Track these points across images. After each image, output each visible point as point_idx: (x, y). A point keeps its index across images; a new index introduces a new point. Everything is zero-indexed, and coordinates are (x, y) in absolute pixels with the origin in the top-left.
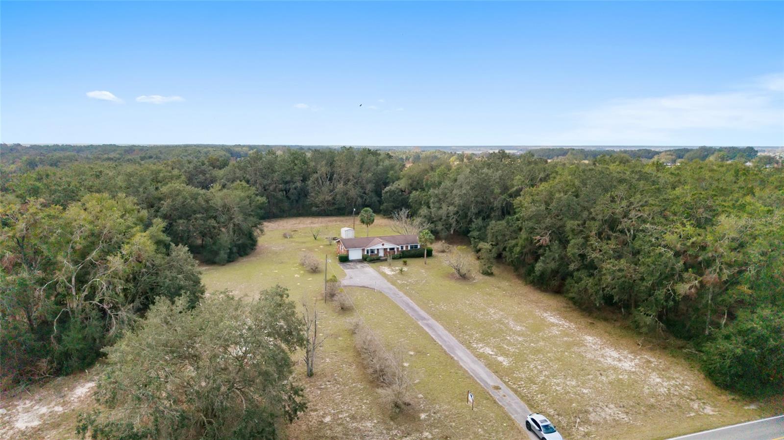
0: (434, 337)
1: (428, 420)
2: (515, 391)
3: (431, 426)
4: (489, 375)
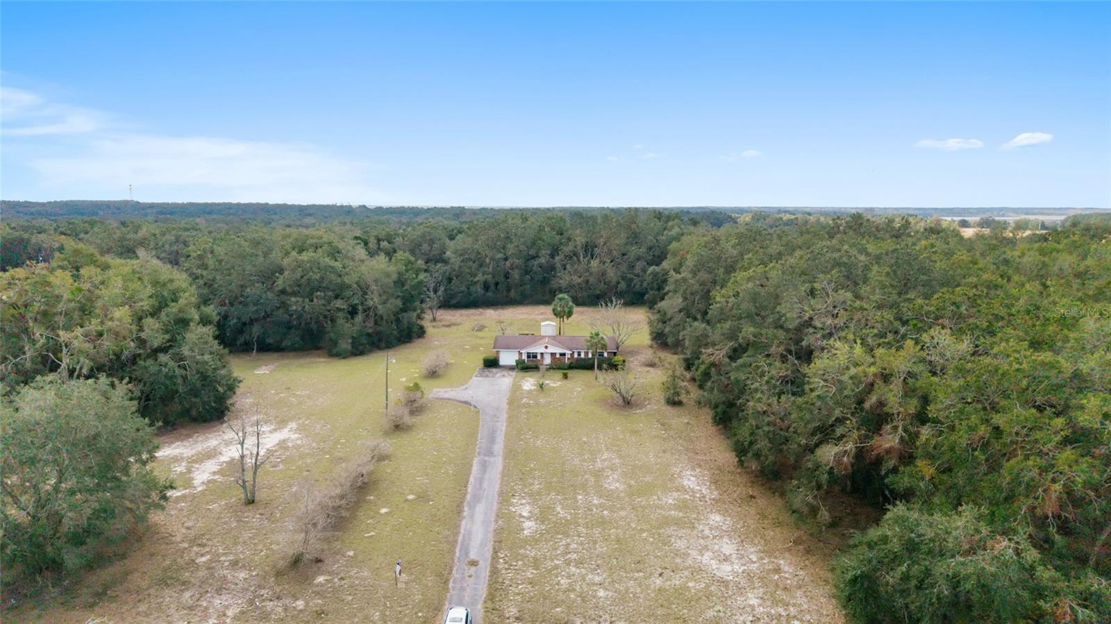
0: (472, 479)
1: (322, 585)
2: (494, 572)
3: (317, 593)
4: (483, 545)
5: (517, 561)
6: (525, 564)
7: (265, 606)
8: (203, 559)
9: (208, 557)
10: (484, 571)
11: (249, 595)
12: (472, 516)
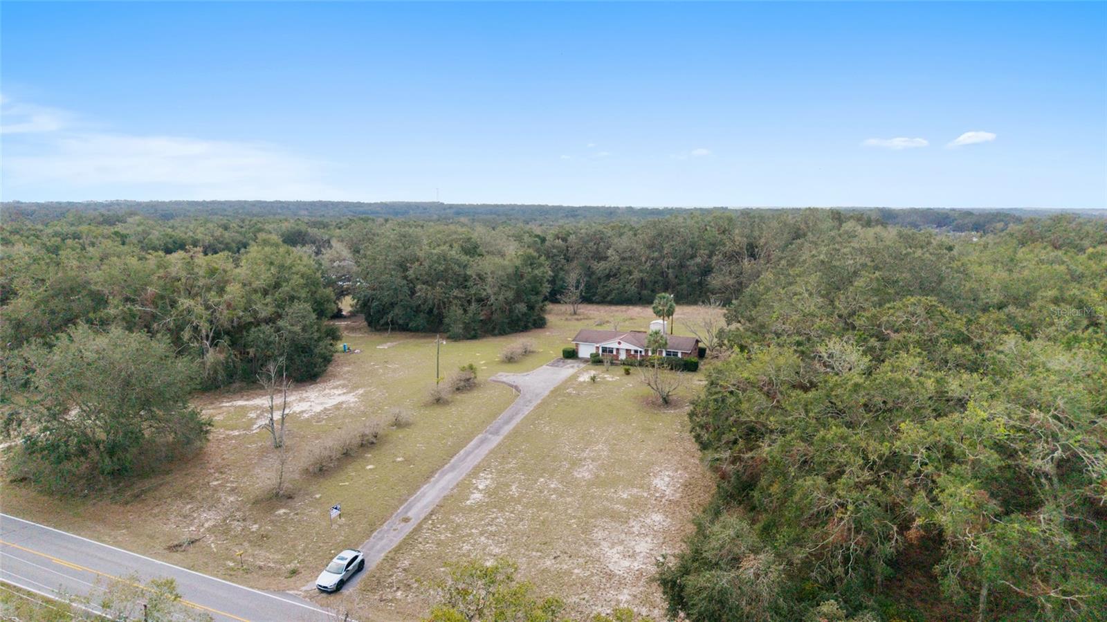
0: (462, 452)
1: (280, 516)
2: (418, 529)
3: (272, 521)
4: (426, 506)
5: (441, 525)
6: (446, 528)
7: (231, 524)
8: (216, 483)
9: (220, 482)
10: (409, 527)
11: (227, 514)
12: (438, 481)
